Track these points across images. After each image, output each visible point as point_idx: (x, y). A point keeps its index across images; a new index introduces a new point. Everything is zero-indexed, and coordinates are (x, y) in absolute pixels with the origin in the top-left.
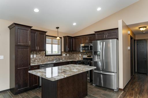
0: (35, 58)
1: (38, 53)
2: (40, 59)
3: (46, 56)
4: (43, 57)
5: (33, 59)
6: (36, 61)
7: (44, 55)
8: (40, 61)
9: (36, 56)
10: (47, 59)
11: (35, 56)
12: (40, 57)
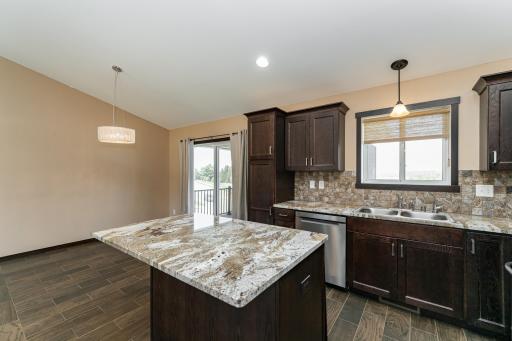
0: (323, 191)
1: (330, 178)
2: (337, 195)
3: (359, 185)
4: (350, 190)
5: (317, 194)
6: (326, 199)
7: (354, 184)
8: (338, 202)
9: (326, 186)
10: (367, 198)
11: (322, 184)
12: (338, 190)
